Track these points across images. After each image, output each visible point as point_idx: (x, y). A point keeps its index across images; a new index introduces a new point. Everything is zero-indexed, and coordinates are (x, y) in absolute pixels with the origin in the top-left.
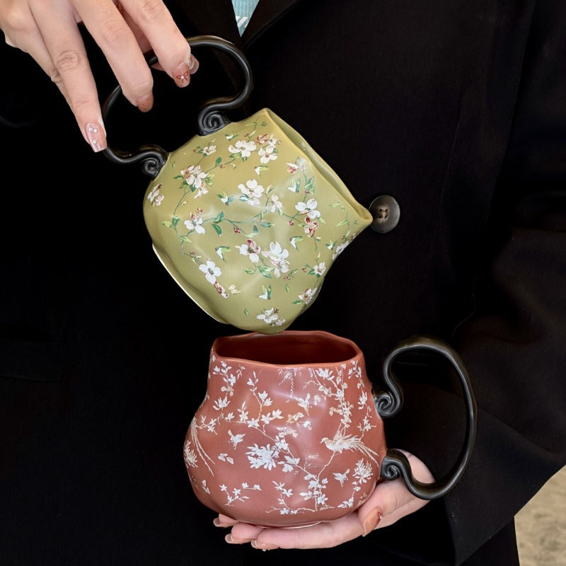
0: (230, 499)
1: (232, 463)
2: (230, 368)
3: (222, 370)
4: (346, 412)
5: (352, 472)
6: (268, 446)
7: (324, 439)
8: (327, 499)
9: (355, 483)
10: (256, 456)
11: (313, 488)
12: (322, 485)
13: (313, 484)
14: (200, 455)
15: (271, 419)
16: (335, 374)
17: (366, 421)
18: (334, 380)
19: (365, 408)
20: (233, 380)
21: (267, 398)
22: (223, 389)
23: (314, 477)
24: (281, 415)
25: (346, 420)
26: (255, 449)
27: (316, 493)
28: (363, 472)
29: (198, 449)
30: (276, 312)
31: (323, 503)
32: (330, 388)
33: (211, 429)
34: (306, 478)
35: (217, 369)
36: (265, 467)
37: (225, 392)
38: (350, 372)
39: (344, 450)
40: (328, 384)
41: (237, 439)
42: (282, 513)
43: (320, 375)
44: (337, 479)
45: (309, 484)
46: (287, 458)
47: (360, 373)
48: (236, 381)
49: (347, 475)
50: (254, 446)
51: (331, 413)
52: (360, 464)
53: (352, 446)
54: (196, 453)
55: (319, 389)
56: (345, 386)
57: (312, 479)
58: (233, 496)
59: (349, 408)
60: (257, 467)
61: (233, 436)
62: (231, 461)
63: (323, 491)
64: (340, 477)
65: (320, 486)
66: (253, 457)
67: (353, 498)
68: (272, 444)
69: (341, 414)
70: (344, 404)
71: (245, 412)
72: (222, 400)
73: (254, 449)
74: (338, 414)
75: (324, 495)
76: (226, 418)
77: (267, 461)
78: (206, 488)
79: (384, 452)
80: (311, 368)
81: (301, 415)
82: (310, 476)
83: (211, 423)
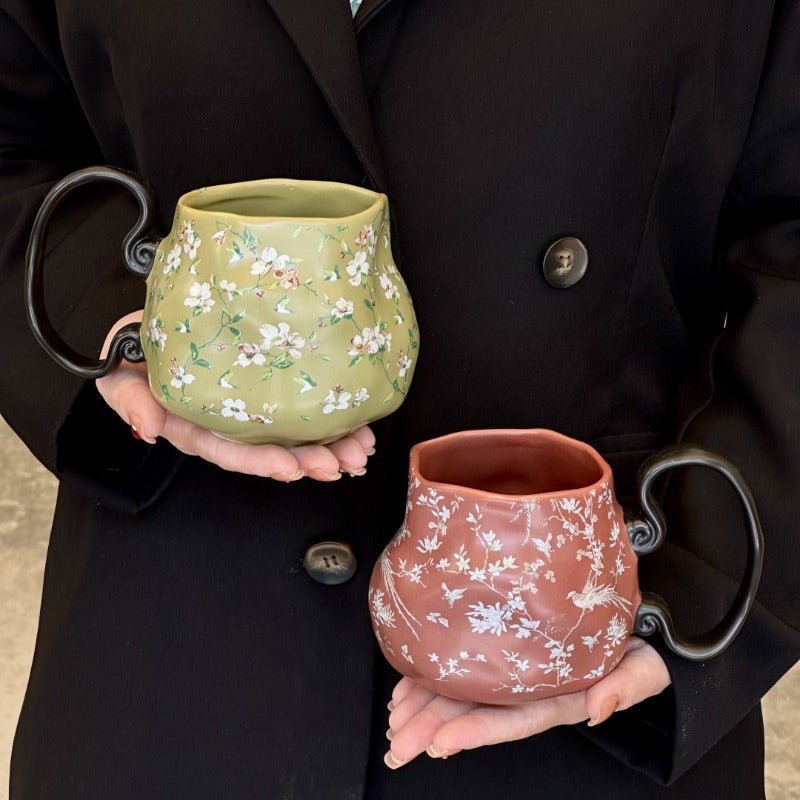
0: (443, 672)
1: (447, 625)
2: (441, 498)
3: (430, 500)
4: (597, 554)
5: (605, 633)
6: (498, 605)
7: (571, 594)
8: (571, 670)
9: (607, 646)
10: (480, 618)
11: (556, 658)
12: (567, 653)
13: (555, 653)
14: (400, 612)
15: (501, 569)
16: (583, 505)
17: (618, 562)
18: (582, 512)
19: (618, 544)
20: (446, 514)
21: (496, 539)
22: (432, 525)
23: (557, 643)
24: (515, 563)
25: (597, 566)
26: (480, 608)
27: (559, 663)
28: (617, 631)
29: (397, 605)
30: (338, 390)
31: (566, 675)
32: (577, 524)
33: (416, 579)
34: (547, 646)
35: (422, 498)
36: (493, 631)
37: (435, 529)
38: (601, 498)
39: (596, 606)
40: (574, 518)
41: (454, 595)
42: (515, 690)
43: (564, 508)
44: (586, 643)
45: (551, 653)
46: (523, 620)
47: (610, 498)
48: (451, 515)
49: (598, 638)
50: (478, 605)
51: (579, 558)
52: (613, 622)
53: (606, 600)
54: (393, 609)
55: (564, 526)
56: (594, 519)
57: (555, 646)
58: (447, 668)
59: (600, 548)
60: (481, 631)
61: (448, 591)
62: (445, 623)
63: (568, 660)
64: (589, 641)
65: (564, 655)
66: (477, 618)
67: (603, 666)
68: (504, 602)
69: (591, 557)
70: (594, 543)
71: (465, 558)
72: (431, 539)
73: (477, 608)
74: (587, 558)
75: (568, 665)
76: (438, 566)
77: (495, 624)
78: (407, 655)
79: (638, 598)
80: (553, 498)
81: (541, 563)
82: (553, 642)
83: (414, 570)
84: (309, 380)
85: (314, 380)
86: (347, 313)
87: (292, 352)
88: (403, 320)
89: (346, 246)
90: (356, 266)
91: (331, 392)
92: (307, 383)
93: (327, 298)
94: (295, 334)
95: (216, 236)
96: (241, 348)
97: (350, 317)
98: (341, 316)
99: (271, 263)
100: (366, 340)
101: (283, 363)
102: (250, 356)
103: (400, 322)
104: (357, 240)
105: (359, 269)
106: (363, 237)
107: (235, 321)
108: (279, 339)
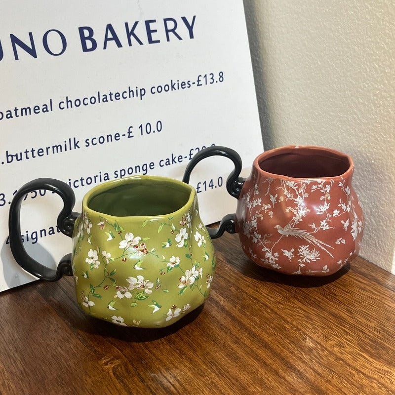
84: (157, 305)
85: (159, 305)
86: (176, 264)
87: (147, 291)
88: (209, 257)
89: (174, 227)
90: (181, 236)
91: (170, 310)
92: (156, 307)
93: (164, 258)
94: (147, 281)
95: (100, 224)
96: (118, 288)
97: (178, 265)
98: (173, 266)
99: (130, 241)
100: (187, 277)
101: (142, 297)
102: (123, 293)
103: (207, 258)
104: (181, 222)
105: (183, 237)
106: (184, 220)
107: (111, 275)
108: (138, 284)
